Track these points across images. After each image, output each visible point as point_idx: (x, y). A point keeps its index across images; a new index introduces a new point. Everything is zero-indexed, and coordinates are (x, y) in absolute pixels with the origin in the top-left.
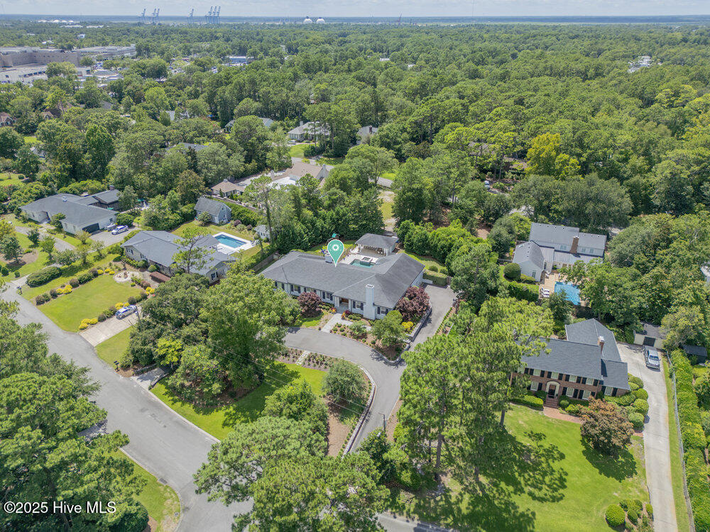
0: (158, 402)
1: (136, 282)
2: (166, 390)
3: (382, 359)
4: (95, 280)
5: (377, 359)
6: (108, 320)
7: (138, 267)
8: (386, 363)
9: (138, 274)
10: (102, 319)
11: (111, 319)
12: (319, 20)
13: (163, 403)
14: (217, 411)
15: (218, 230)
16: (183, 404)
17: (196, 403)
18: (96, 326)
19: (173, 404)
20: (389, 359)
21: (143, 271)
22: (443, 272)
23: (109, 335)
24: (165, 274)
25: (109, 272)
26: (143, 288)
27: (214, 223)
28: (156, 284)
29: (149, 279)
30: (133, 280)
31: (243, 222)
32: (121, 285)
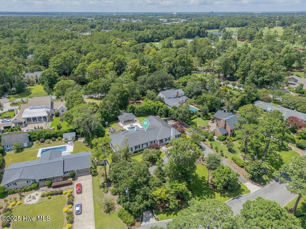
2: (165, 214)
6: (75, 220)
7: (31, 189)
9: (39, 192)
10: (71, 222)
11: (75, 218)
15: (34, 149)
16: (180, 212)
18: (74, 227)
19: (177, 215)
21: (39, 189)
22: (164, 117)
23: (91, 223)
24: (57, 181)
25: (15, 204)
26: (59, 195)
27: (25, 148)
28: (62, 188)
29: (52, 189)
30: (43, 196)
31: (46, 138)
32: (40, 203)
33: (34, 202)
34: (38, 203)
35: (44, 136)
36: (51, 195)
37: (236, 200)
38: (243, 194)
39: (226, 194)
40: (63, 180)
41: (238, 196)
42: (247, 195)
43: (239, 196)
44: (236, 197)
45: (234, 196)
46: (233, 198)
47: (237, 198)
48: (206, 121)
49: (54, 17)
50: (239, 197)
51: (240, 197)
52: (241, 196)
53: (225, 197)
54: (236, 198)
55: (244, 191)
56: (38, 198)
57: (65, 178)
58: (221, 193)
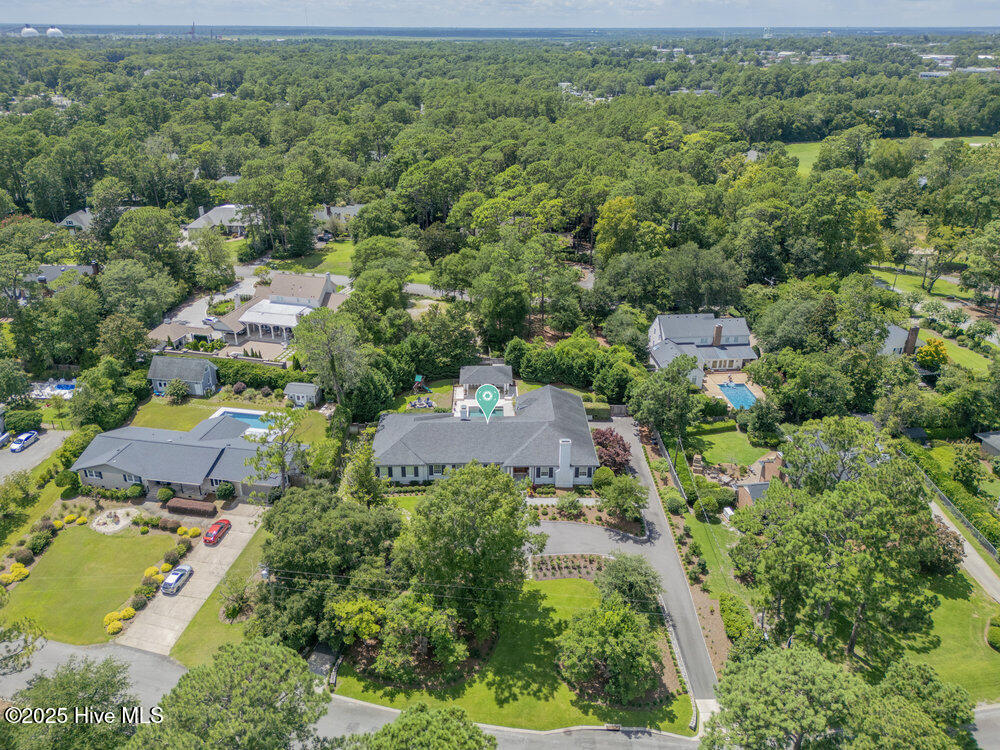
0: (362, 706)
1: (146, 524)
2: (363, 684)
3: (629, 538)
4: (56, 541)
5: (621, 539)
6: (150, 605)
7: (126, 499)
8: (636, 542)
9: (135, 511)
10: (140, 606)
11: (156, 599)
12: (51, 30)
13: (373, 705)
14: (471, 686)
15: (211, 405)
16: (408, 696)
17: (427, 685)
18: (136, 621)
19: (392, 701)
20: (637, 535)
21: (141, 503)
22: (603, 401)
23: (177, 627)
24: (190, 498)
25: (75, 521)
26: (168, 532)
27: (195, 396)
28: (186, 519)
29: (165, 514)
30: (136, 523)
31: (249, 385)
32: (118, 537)
33: (111, 528)
34: (115, 536)
35: (247, 378)
36: (155, 527)
37: (620, 737)
38: (659, 729)
39: (600, 702)
40: (205, 500)
41: (635, 729)
42: (674, 739)
43: (642, 729)
44: (626, 729)
45: (623, 722)
46: (611, 726)
47: (628, 734)
48: (758, 449)
49: (567, 44)
50: (637, 732)
51: (643, 732)
52: (650, 734)
53: (586, 713)
54: (623, 732)
55: (673, 721)
56: (124, 522)
57: (210, 497)
58: (580, 696)
